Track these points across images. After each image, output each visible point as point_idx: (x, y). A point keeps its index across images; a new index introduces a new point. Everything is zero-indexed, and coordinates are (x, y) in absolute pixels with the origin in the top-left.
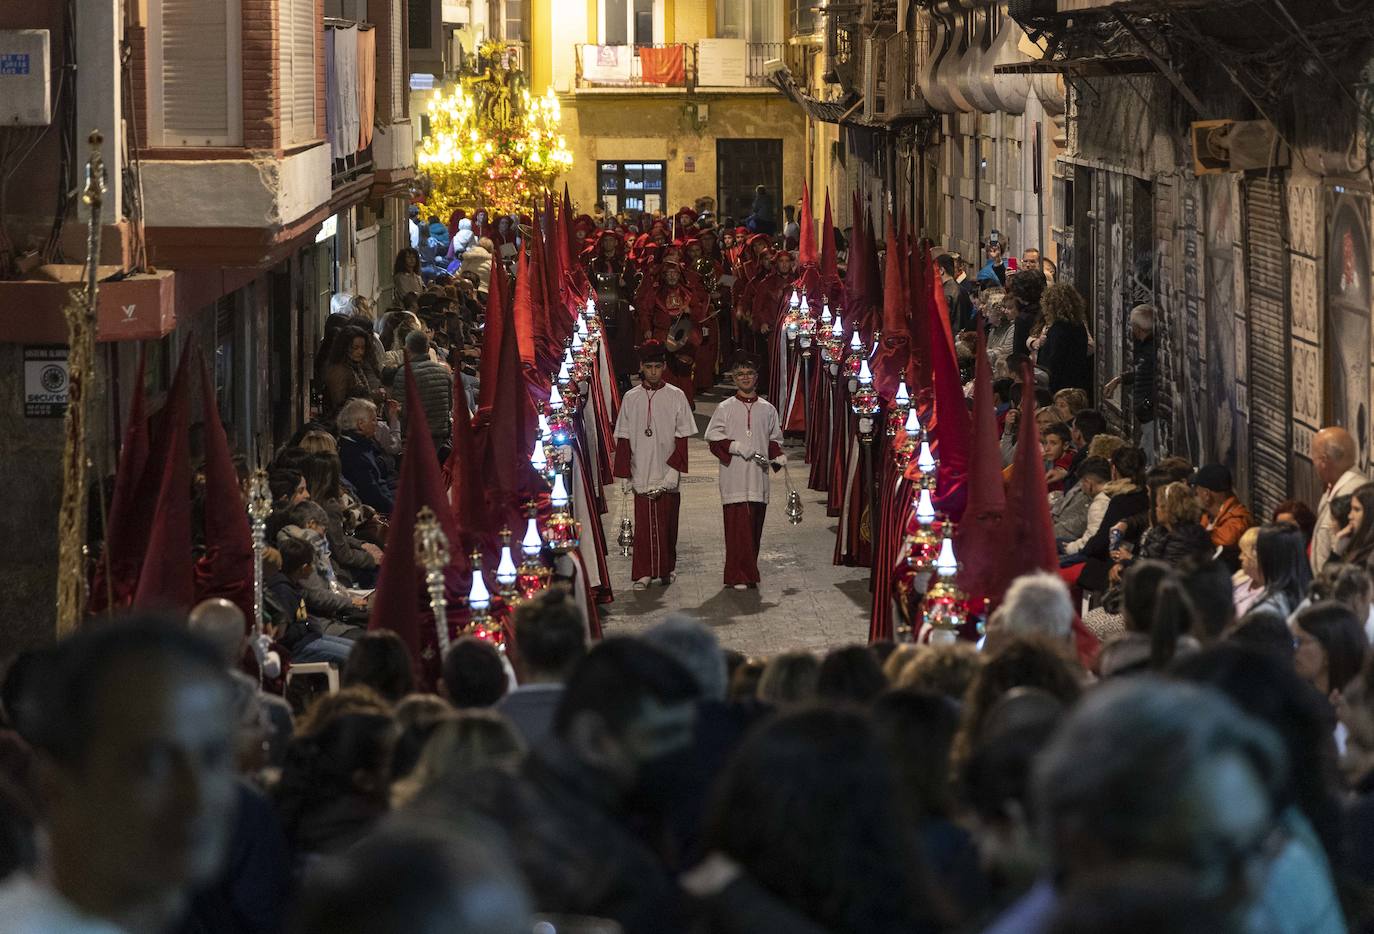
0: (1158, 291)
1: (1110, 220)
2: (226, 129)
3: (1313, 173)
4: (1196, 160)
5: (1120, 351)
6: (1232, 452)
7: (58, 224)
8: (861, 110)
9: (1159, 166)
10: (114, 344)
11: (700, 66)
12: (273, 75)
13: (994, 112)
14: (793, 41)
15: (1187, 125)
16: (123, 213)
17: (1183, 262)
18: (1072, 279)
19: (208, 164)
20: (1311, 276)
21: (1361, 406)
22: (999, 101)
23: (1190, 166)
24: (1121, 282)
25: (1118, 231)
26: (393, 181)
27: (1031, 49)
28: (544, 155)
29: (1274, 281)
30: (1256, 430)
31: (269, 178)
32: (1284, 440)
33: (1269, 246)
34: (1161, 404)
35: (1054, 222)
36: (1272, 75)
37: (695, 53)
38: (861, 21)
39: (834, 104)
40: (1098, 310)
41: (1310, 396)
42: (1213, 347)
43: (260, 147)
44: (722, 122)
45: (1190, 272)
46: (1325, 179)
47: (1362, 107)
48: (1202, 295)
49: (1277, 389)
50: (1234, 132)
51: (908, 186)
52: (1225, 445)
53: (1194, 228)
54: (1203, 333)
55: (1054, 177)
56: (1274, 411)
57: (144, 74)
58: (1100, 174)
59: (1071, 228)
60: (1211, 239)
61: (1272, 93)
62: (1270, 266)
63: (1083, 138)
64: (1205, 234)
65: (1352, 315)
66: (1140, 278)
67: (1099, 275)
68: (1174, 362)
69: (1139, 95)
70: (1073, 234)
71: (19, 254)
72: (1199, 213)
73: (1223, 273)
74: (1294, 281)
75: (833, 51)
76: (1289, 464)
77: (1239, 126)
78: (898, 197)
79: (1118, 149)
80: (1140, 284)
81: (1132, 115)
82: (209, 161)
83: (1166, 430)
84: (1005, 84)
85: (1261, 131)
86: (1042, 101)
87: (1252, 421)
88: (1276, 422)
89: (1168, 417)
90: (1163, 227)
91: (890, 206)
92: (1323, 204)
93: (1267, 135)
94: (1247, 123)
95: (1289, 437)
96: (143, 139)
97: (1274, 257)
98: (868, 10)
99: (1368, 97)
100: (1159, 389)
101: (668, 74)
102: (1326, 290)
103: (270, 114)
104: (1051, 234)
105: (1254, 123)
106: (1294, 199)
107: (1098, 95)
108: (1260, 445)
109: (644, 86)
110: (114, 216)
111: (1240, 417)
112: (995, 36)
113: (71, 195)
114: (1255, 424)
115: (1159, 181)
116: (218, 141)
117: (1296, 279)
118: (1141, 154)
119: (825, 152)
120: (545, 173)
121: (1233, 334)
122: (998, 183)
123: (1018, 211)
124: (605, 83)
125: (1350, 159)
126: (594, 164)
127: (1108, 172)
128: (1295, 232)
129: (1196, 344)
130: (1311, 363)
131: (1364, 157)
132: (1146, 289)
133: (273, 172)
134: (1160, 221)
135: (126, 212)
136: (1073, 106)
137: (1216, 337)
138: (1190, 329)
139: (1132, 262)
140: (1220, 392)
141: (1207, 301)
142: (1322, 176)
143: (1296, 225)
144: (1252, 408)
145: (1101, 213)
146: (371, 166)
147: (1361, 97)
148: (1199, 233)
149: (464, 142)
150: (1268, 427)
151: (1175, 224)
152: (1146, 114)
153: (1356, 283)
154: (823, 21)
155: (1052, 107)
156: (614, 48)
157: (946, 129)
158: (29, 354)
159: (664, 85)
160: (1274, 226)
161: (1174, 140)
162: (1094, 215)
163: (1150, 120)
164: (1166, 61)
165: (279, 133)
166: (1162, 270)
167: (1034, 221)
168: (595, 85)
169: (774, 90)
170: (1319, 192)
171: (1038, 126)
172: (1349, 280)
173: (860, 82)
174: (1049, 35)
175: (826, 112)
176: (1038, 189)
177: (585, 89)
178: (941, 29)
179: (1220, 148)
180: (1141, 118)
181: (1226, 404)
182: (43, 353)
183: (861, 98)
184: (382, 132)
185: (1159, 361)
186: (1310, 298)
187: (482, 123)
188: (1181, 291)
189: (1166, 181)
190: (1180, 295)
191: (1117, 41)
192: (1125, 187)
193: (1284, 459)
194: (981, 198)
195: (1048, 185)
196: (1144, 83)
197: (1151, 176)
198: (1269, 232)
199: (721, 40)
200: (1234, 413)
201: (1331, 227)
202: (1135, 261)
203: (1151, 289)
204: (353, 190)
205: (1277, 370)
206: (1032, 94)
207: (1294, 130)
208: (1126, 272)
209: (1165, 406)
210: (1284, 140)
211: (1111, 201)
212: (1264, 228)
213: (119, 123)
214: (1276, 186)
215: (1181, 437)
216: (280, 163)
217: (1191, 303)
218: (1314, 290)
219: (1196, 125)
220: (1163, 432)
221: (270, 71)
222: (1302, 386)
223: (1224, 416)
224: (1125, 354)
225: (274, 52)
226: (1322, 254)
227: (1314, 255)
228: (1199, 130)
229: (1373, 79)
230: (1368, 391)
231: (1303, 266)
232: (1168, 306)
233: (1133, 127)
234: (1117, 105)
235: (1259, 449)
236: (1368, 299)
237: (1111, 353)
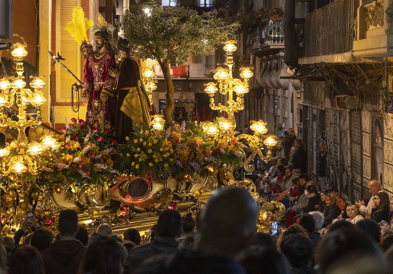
0: (326, 141)
1: (313, 121)
3: (368, 110)
4: (337, 106)
5: (316, 158)
6: (347, 186)
9: (327, 106)
11: (190, 72)
13: (279, 88)
14: (218, 64)
15: (334, 96)
16: (50, 120)
17: (334, 133)
18: (302, 137)
20: (368, 138)
21: (381, 173)
22: (281, 86)
23: (335, 107)
24: (316, 138)
25: (315, 124)
27: (290, 72)
29: (358, 139)
30: (353, 180)
32: (360, 183)
33: (357, 130)
34: (327, 173)
35: (297, 122)
36: (358, 83)
37: (189, 67)
40: (309, 146)
41: (368, 171)
42: (342, 157)
44: (197, 88)
45: (335, 136)
47: (381, 94)
48: (339, 143)
49: (359, 169)
50: (347, 99)
51: (253, 109)
52: (345, 184)
53: (336, 124)
54: (339, 153)
55: (297, 108)
56: (358, 175)
57: (55, 83)
58: (310, 108)
59: (302, 123)
60: (341, 127)
61: (358, 88)
62: (357, 135)
63: (305, 97)
64: (339, 126)
65: (379, 149)
66: (321, 137)
67: (309, 136)
68: (331, 161)
69: (321, 87)
72: (338, 120)
73: (344, 137)
74: (363, 139)
76: (362, 189)
77: (349, 97)
78: (250, 111)
79: (315, 101)
80: (321, 139)
81: (319, 92)
84: (282, 82)
85: (355, 99)
86: (293, 86)
87: (352, 178)
88: (358, 178)
89: (329, 176)
91: (248, 114)
92: (371, 119)
93: (356, 100)
94: (350, 97)
95: (362, 182)
96: (55, 100)
97: (358, 133)
99: (382, 91)
100: (327, 168)
101: (180, 74)
102: (372, 142)
104: (296, 124)
105: (353, 96)
106: (363, 117)
107: (310, 85)
108: (354, 184)
109: (173, 77)
110: (48, 121)
111: (349, 177)
112: (280, 67)
115: (327, 110)
117: (364, 139)
118: (322, 103)
121: (347, 153)
122: (280, 109)
123: (286, 117)
124: (162, 76)
125: (378, 107)
126: (158, 100)
127: (312, 107)
128: (363, 126)
129: (337, 156)
130: (368, 162)
131: (382, 107)
134: (327, 122)
136: (302, 88)
137: (342, 155)
138: (335, 152)
139: (319, 133)
140: (344, 170)
141: (340, 144)
142: (371, 111)
143: (364, 124)
144: (352, 174)
145: (310, 119)
147: (380, 91)
148: (338, 125)
150: (356, 179)
151: (331, 123)
152: (323, 92)
153: (380, 140)
155: (296, 88)
157: (265, 93)
159: (179, 77)
160: (358, 124)
161: (331, 99)
162: (308, 119)
163: (324, 94)
164: (328, 78)
166: (327, 135)
167: (291, 120)
168: (159, 77)
170: (370, 115)
171: (292, 94)
172: (378, 140)
174: (295, 68)
176: (292, 112)
178: (264, 64)
179: (343, 103)
181: (345, 173)
185: (327, 161)
186: (368, 144)
189: (329, 111)
190: (332, 142)
191: (315, 71)
192: (317, 112)
194: (275, 113)
195: (295, 110)
196: (323, 84)
197: (324, 109)
198: (357, 126)
199: (196, 64)
200: (347, 175)
201: (373, 125)
203: (324, 140)
205: (359, 163)
206: (291, 84)
207: (363, 99)
208: (317, 136)
209: (328, 173)
210: (360, 101)
211: (313, 115)
212: (355, 125)
213: (49, 96)
214: (359, 113)
215: (333, 182)
217: (335, 145)
218: (369, 142)
219: (336, 96)
220: (328, 181)
222: (366, 168)
223: (345, 176)
226: (371, 132)
227: (369, 133)
228: (337, 98)
229: (384, 87)
230: (383, 169)
231: (366, 135)
232: (329, 145)
233: (320, 95)
234: (315, 89)
235: (354, 185)
236: (383, 145)
237: (313, 158)
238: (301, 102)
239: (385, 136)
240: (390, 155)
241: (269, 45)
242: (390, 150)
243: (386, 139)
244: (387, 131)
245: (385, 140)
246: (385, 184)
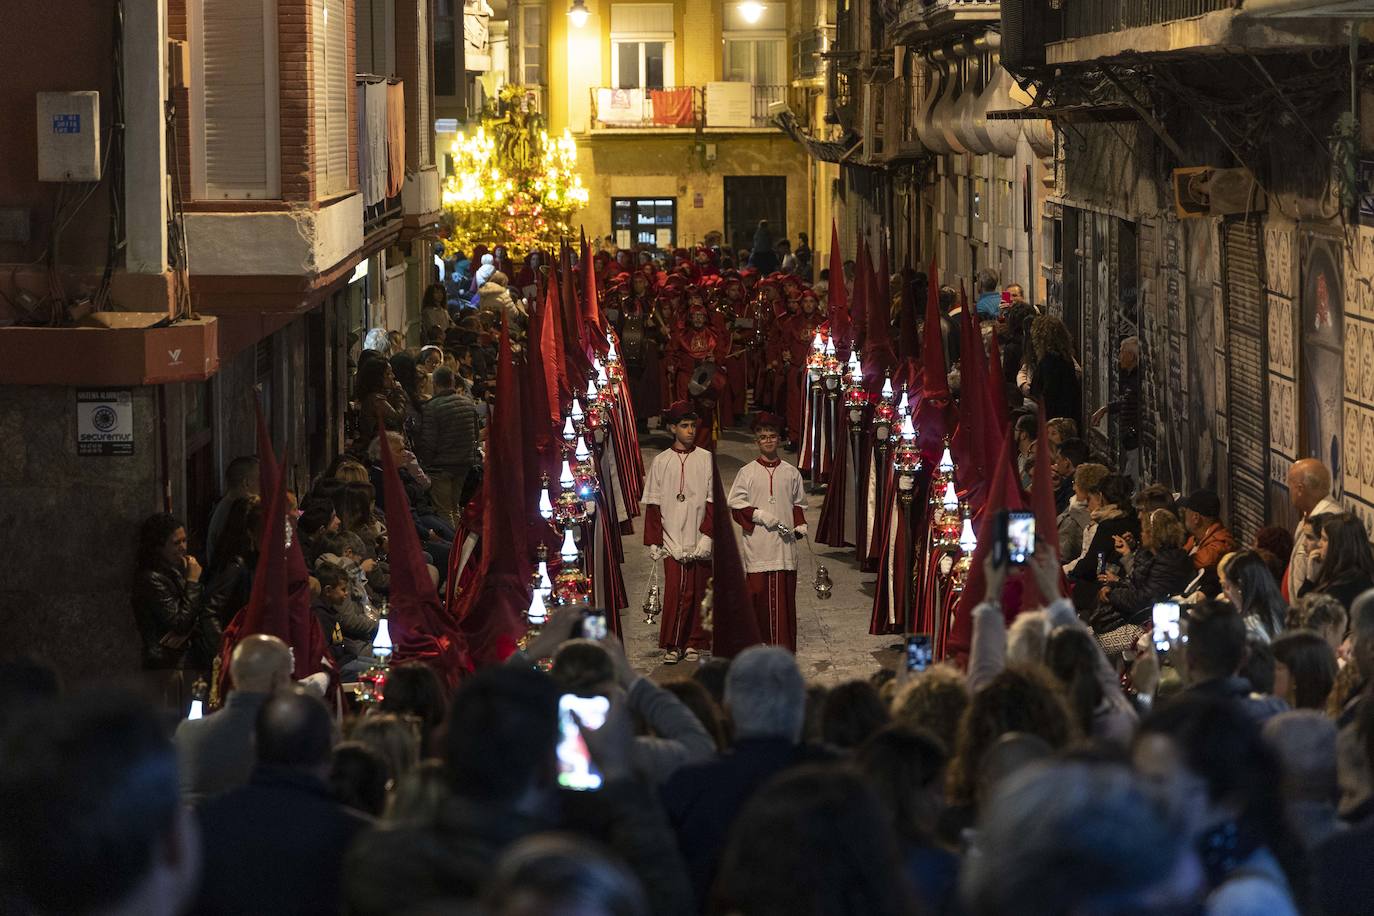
0: (1142, 326)
1: (1097, 259)
2: (265, 182)
3: (1288, 218)
4: (1179, 206)
5: (1107, 382)
6: (1213, 479)
7: (108, 274)
8: (860, 150)
9: (1142, 208)
10: (161, 387)
11: (708, 108)
12: (309, 132)
13: (987, 154)
14: (796, 84)
15: (1169, 171)
16: (169, 262)
17: (1166, 299)
18: (1061, 313)
19: (248, 216)
20: (1286, 315)
21: (1335, 437)
22: (991, 144)
23: (1172, 209)
24: (1107, 316)
25: (1104, 269)
26: (421, 225)
27: (1020, 96)
28: (561, 193)
29: (1252, 318)
30: (1235, 460)
31: (306, 228)
32: (1261, 468)
33: (1247, 286)
35: (1044, 260)
36: (1250, 125)
37: (703, 95)
38: (860, 67)
39: (835, 144)
40: (1085, 343)
41: (1286, 428)
42: (1194, 380)
43: (297, 199)
44: (729, 160)
45: (1173, 309)
46: (1300, 224)
47: (1335, 159)
48: (1184, 331)
49: (1256, 422)
50: (1214, 178)
51: (905, 222)
52: (1205, 472)
53: (1176, 267)
54: (1184, 366)
55: (1043, 217)
56: (1252, 441)
57: (187, 132)
58: (1087, 215)
59: (1060, 265)
60: (1192, 278)
61: (1250, 142)
62: (1248, 305)
63: (1071, 180)
64: (1186, 273)
65: (1326, 352)
66: (1125, 313)
67: (1086, 310)
68: (1158, 392)
69: (1124, 141)
70: (1061, 271)
71: (72, 302)
72: (1181, 253)
73: (1204, 311)
74: (1271, 319)
75: (833, 93)
76: (1267, 491)
77: (1219, 173)
78: (896, 231)
79: (1104, 192)
80: (1124, 319)
81: (1117, 159)
82: (249, 214)
83: (1150, 457)
84: (997, 129)
85: (1239, 178)
86: (1031, 144)
87: (1231, 450)
88: (1254, 452)
89: (1152, 445)
90: (1146, 265)
91: (889, 241)
92: (1298, 247)
93: (1244, 182)
94: (1226, 171)
95: (1267, 465)
96: (187, 192)
97: (1252, 296)
98: (867, 57)
99: (1340, 149)
100: (1145, 418)
101: (678, 115)
102: (1301, 328)
103: (306, 169)
104: (1040, 269)
105: (1232, 170)
106: (1271, 242)
107: (1085, 140)
108: (1240, 475)
109: (655, 127)
110: (161, 266)
111: (1220, 446)
112: (987, 83)
113: (120, 246)
114: (1235, 454)
116: (258, 194)
117: (1272, 317)
118: (1126, 197)
119: (827, 189)
120: (563, 210)
121: (1214, 368)
122: (990, 220)
123: (1009, 248)
124: (618, 124)
125: (1323, 203)
126: (609, 200)
127: (1094, 213)
128: (1272, 272)
129: (1179, 377)
130: (1287, 397)
131: (1337, 204)
132: (1132, 324)
133: (309, 223)
134: (1144, 260)
135: (172, 261)
136: (1061, 150)
137: (1197, 372)
138: (1173, 363)
139: (1117, 298)
140: (1203, 423)
141: (1189, 336)
142: (1297, 221)
143: (1273, 266)
144: (1231, 439)
145: (1088, 251)
146: (400, 211)
147: (1333, 148)
148: (1180, 272)
149: (486, 181)
150: (1246, 456)
151: (1158, 263)
152: (1130, 159)
153: (1330, 322)
154: (824, 65)
155: (1041, 150)
156: (627, 91)
157: (940, 169)
158: (82, 396)
159: (674, 126)
160: (1252, 267)
161: (1156, 184)
162: (1081, 252)
163: (1134, 165)
164: (1149, 110)
165: (314, 186)
166: (1146, 306)
167: (1025, 256)
168: (609, 127)
169: (778, 130)
170: (1294, 236)
171: (1028, 169)
172: (1323, 319)
173: (860, 124)
174: (1038, 83)
175: (827, 151)
176: (1028, 228)
177: (600, 130)
178: (936, 75)
179: (1201, 193)
180: (1125, 163)
181: (1207, 434)
182: (95, 396)
183: (861, 138)
184: (410, 180)
185: (1144, 392)
186: (1286, 335)
187: (503, 163)
188: (1164, 327)
189: (1150, 222)
190: (1163, 330)
191: (1102, 90)
192: (1110, 227)
193: (1262, 487)
194: (974, 234)
195: (1038, 224)
196: (1128, 131)
197: (1135, 218)
198: (1247, 273)
199: (726, 84)
200: (1215, 442)
201: (1305, 269)
202: (1120, 296)
203: (1135, 323)
204: (383, 235)
205: (1255, 402)
206: (1023, 138)
207: (1271, 178)
208: (1111, 309)
209: (1149, 434)
210: (1261, 187)
211: (1097, 240)
212: (1242, 268)
213: (164, 178)
214: (1254, 229)
215: (1164, 463)
216: (316, 215)
217: (1173, 338)
218: (1290, 328)
219: (1177, 172)
220: (1147, 459)
221: (307, 128)
222: (1279, 418)
223: (1205, 444)
224: (1111, 385)
225: (309, 110)
226: (1297, 294)
227: (1290, 295)
228: (1181, 177)
229: (1346, 132)
230: (1341, 424)
231: (1280, 305)
232: (1152, 340)
233: (1118, 171)
234: (1103, 150)
235: (1239, 477)
236: (1341, 337)
237: (1098, 382)
238: (1056, 195)
239: (1350, 307)
240: (1368, 372)
241: (950, 8)
242: (1368, 356)
243: (1353, 316)
244: (1358, 287)
245: (1347, 320)
246: (1348, 474)
